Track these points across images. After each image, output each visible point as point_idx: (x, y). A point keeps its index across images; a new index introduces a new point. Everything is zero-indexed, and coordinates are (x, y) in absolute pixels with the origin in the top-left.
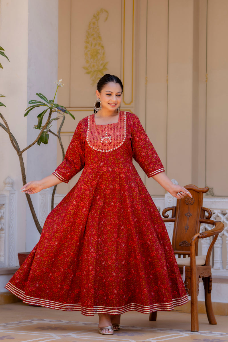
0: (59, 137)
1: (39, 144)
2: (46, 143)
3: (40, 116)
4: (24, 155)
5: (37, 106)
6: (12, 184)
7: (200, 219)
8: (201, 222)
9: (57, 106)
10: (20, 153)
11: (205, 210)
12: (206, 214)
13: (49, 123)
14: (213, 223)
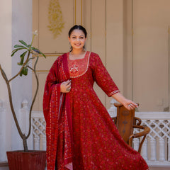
0: (34, 71)
1: (21, 75)
2: (26, 75)
3: (22, 56)
4: (10, 83)
5: (20, 49)
6: (2, 104)
7: (133, 125)
8: (134, 127)
9: (34, 49)
10: (8, 82)
11: (136, 119)
12: (137, 122)
13: (27, 61)
14: (143, 128)
